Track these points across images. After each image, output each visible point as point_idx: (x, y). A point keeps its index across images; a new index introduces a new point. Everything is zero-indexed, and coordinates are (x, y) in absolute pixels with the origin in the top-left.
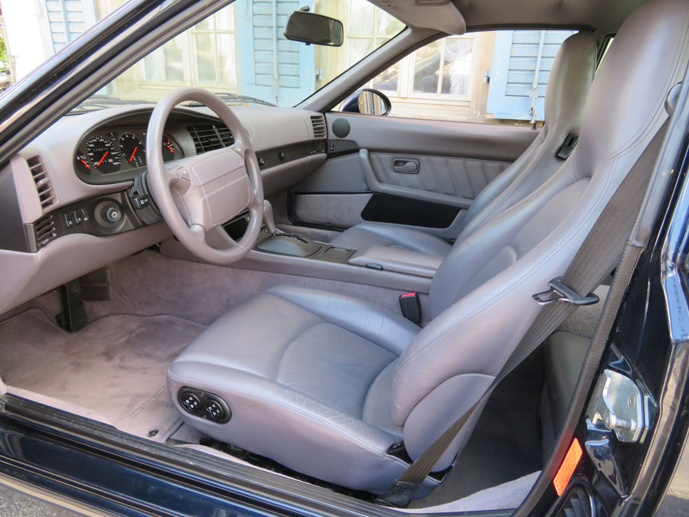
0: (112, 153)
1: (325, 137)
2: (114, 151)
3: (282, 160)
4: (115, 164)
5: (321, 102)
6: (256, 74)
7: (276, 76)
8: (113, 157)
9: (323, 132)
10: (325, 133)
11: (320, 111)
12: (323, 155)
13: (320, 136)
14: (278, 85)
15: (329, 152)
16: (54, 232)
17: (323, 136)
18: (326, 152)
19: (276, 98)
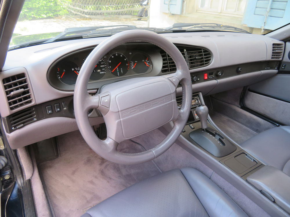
0: (101, 66)
1: (281, 59)
2: (103, 64)
3: (238, 73)
4: (101, 73)
5: (285, 34)
6: (256, 7)
7: (268, 9)
8: (101, 69)
9: (280, 55)
10: (282, 56)
11: (282, 40)
12: (276, 71)
13: (276, 58)
14: (267, 15)
15: (281, 69)
16: (35, 118)
17: (279, 58)
18: (278, 69)
19: (265, 23)
